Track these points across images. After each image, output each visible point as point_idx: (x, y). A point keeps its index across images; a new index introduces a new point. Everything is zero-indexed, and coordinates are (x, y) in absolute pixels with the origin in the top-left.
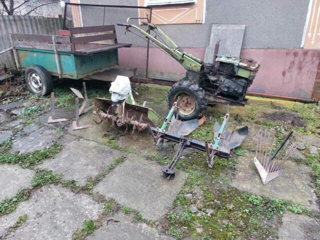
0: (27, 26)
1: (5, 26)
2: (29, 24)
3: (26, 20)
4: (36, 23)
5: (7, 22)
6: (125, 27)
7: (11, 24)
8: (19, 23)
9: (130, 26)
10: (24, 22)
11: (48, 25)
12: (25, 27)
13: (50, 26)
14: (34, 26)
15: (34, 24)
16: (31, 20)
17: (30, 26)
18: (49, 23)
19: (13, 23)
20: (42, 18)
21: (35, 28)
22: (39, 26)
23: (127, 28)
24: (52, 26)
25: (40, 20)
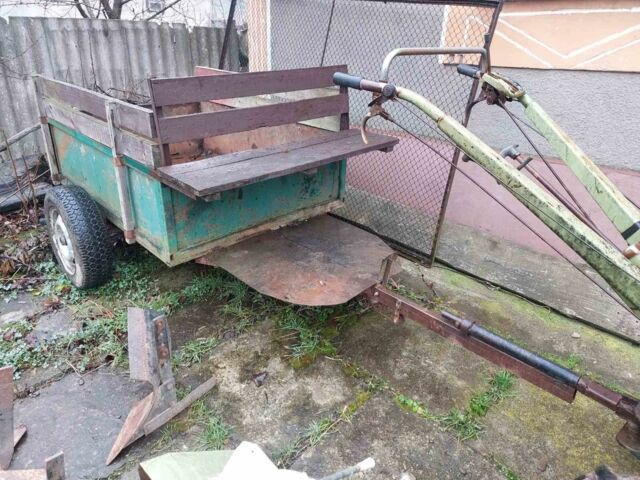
0: (139, 48)
1: (80, 46)
2: (144, 42)
3: (136, 31)
4: (162, 40)
5: (86, 35)
6: (369, 97)
7: (96, 42)
8: (117, 39)
9: (393, 95)
10: (131, 37)
11: (194, 46)
12: (133, 51)
13: (199, 50)
14: (156, 48)
15: (157, 42)
16: (149, 31)
17: (146, 49)
18: (198, 41)
19: (101, 38)
20: (180, 28)
21: (158, 53)
22: (170, 50)
23: (376, 103)
24: (204, 50)
25: (173, 32)
